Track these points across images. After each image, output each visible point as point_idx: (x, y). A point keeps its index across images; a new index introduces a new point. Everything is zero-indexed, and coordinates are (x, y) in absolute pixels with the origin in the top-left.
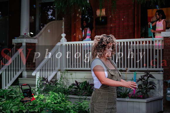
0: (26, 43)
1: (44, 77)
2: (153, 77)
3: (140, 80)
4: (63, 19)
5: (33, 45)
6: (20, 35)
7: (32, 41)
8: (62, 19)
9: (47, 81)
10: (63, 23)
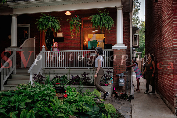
0: (16, 51)
4: (35, 37)
6: (10, 46)
10: (35, 40)
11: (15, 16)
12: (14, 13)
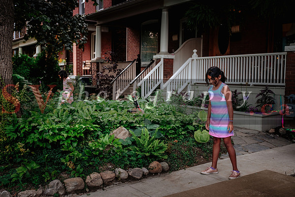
0: (164, 59)
1: (174, 89)
2: (273, 93)
3: (260, 94)
5: (171, 60)
6: (160, 52)
7: (170, 56)
8: (201, 37)
9: (177, 93)
10: (202, 40)
11: (165, 10)
12: (164, 6)
